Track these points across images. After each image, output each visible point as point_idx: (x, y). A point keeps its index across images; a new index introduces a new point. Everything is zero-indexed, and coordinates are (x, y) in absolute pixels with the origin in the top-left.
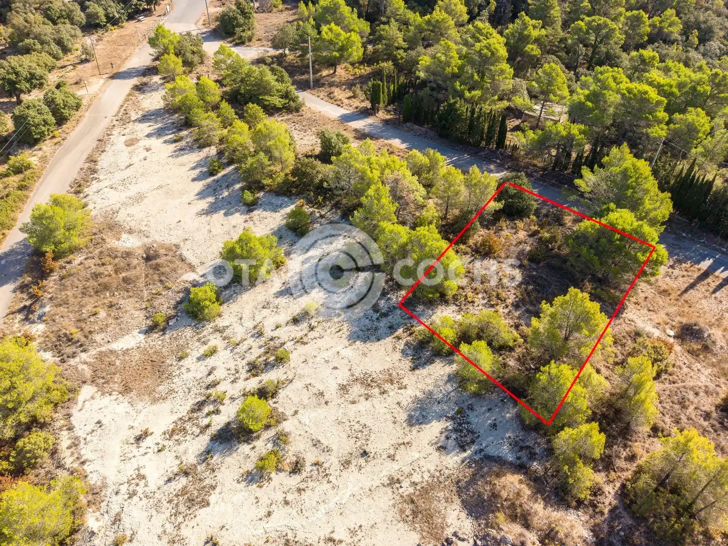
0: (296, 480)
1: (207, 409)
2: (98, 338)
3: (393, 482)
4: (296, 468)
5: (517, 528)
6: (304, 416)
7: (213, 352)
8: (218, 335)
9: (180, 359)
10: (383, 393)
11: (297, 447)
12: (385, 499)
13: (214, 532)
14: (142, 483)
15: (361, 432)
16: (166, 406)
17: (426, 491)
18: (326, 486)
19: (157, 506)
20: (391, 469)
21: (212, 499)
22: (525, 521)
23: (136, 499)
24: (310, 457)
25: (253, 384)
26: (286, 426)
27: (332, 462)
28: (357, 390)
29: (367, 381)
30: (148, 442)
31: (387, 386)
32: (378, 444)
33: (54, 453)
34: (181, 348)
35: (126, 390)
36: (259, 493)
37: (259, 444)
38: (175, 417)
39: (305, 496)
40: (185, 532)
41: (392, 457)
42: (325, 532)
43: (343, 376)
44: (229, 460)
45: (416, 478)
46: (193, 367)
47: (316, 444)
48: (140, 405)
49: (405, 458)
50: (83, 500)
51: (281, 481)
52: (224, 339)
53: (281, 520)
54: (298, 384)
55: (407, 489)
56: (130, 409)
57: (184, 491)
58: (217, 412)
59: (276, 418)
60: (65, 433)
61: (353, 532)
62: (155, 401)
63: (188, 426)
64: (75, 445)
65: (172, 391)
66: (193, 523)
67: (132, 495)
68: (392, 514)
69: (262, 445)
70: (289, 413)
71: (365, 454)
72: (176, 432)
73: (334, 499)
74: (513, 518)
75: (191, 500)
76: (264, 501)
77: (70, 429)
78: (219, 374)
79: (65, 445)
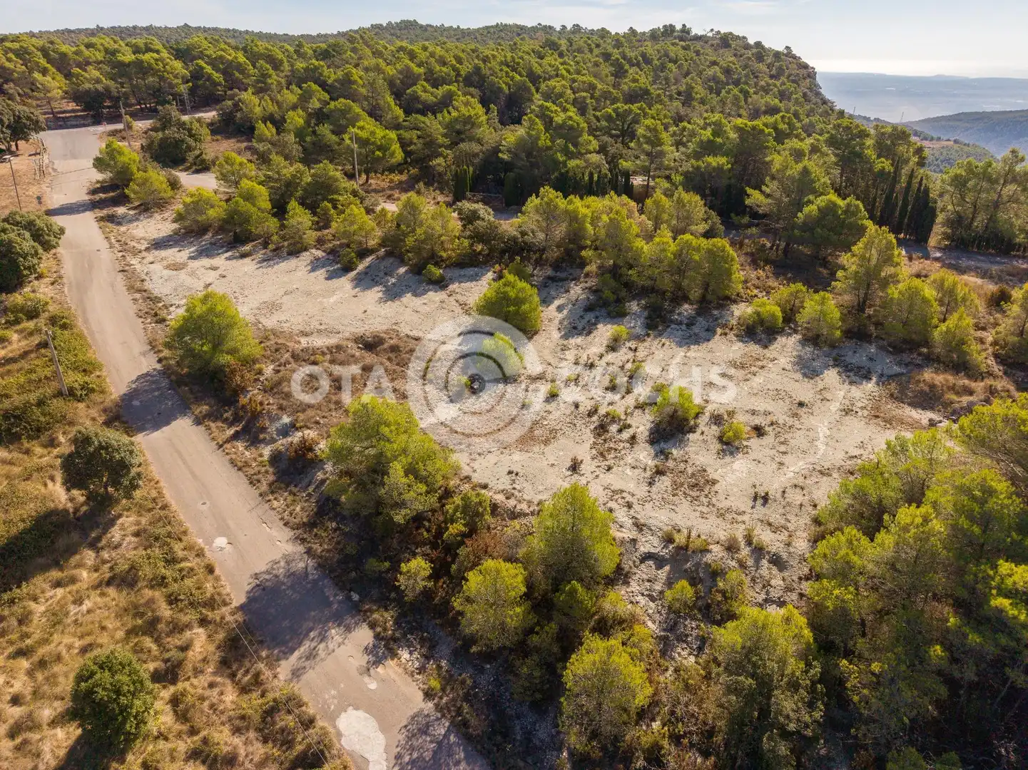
0: (769, 439)
1: (614, 428)
3: (847, 412)
4: (759, 431)
10: (762, 367)
12: (856, 422)
13: (752, 491)
14: (624, 495)
15: (779, 394)
16: (564, 441)
17: (877, 408)
18: (800, 432)
20: (835, 405)
21: (714, 476)
22: (968, 391)
23: (636, 507)
24: (761, 422)
25: (634, 399)
26: (711, 411)
27: (783, 418)
28: (738, 373)
29: (738, 365)
30: (584, 468)
31: (760, 363)
32: (804, 396)
36: (751, 456)
37: (703, 429)
38: (587, 445)
39: (792, 444)
40: (724, 504)
41: (825, 400)
42: (841, 455)
44: (691, 449)
45: (860, 404)
46: (550, 409)
47: (753, 412)
48: (535, 449)
49: (835, 396)
51: (758, 444)
53: (797, 463)
55: (862, 412)
56: (530, 454)
57: (676, 486)
58: (627, 426)
60: (484, 491)
62: (546, 442)
63: (611, 445)
64: (510, 496)
65: (554, 430)
66: (721, 496)
67: (629, 506)
68: (873, 428)
69: (707, 429)
71: (802, 405)
74: (960, 393)
75: (695, 486)
76: (764, 459)
77: (485, 487)
78: (588, 404)
79: (500, 498)
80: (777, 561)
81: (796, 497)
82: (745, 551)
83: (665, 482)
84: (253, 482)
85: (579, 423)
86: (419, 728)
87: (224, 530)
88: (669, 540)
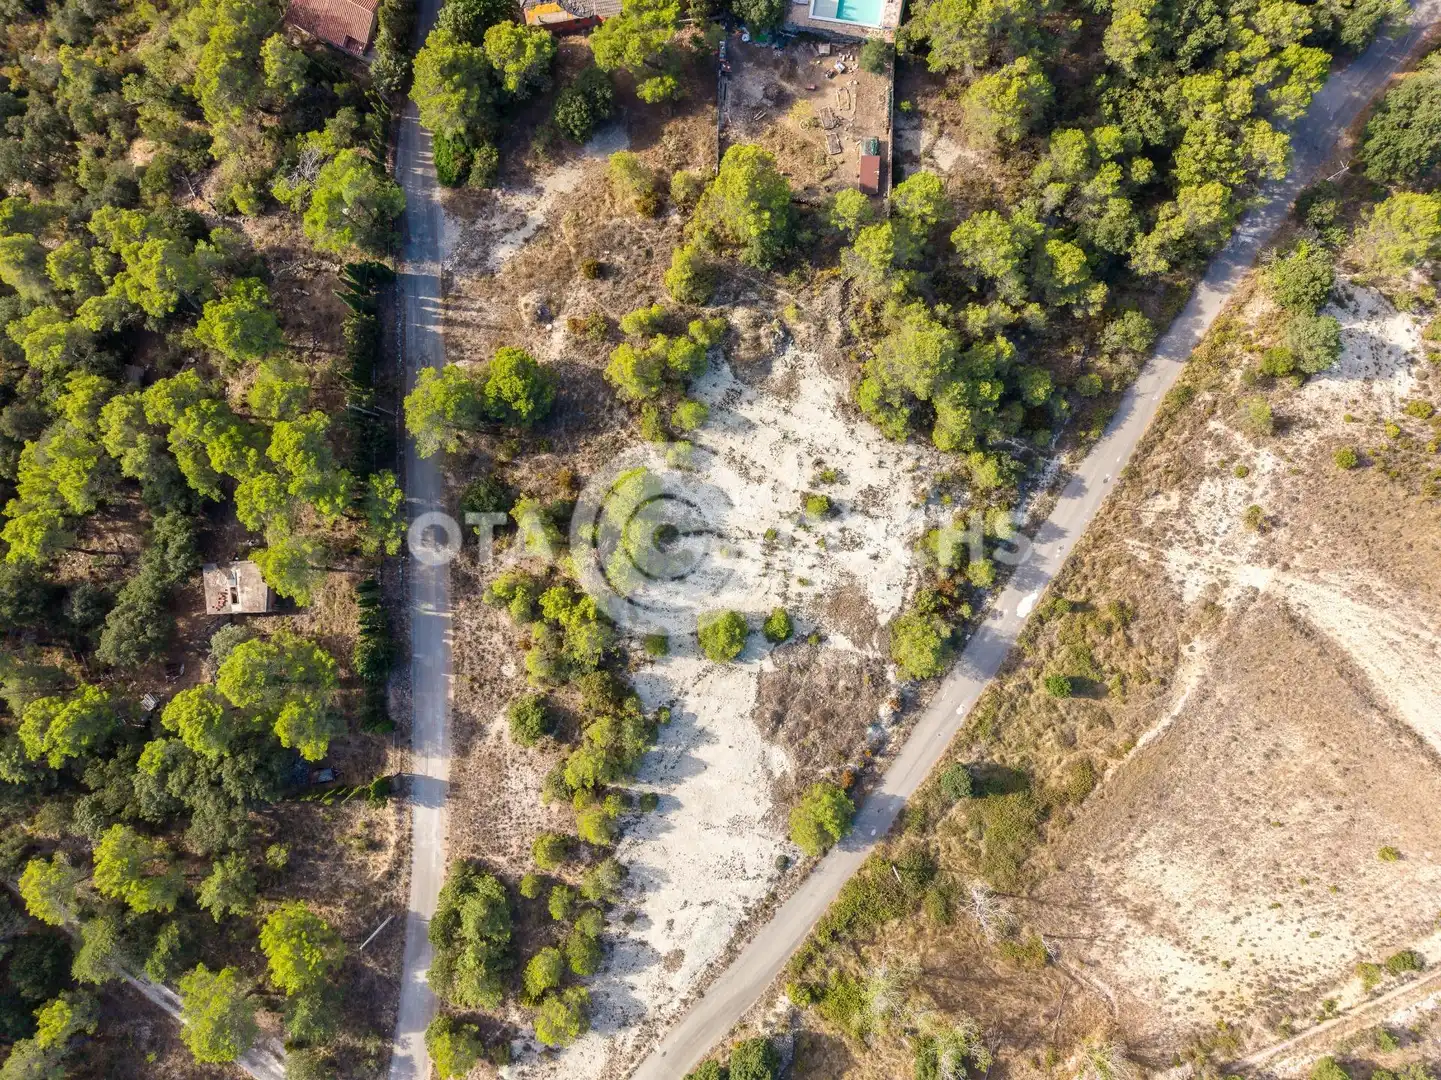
0: (825, 457)
2: (855, 662)
3: (786, 411)
4: (819, 463)
5: (764, 341)
6: (793, 485)
7: (802, 581)
8: (789, 594)
9: (821, 596)
10: (743, 457)
11: (810, 473)
12: (796, 408)
13: (876, 468)
14: (889, 528)
15: (775, 449)
16: (851, 568)
17: (778, 393)
18: (816, 440)
19: (889, 509)
20: (781, 417)
21: (865, 487)
22: (757, 338)
23: (896, 522)
24: (809, 461)
25: (800, 534)
26: (806, 488)
27: (802, 448)
28: (754, 473)
29: (745, 472)
30: (873, 551)
31: (738, 458)
32: (774, 434)
33: (918, 590)
34: (815, 605)
35: (863, 600)
36: (845, 468)
37: (825, 493)
38: (850, 554)
39: (827, 445)
40: (887, 483)
41: (775, 422)
42: (834, 421)
43: (753, 486)
44: (844, 499)
45: (775, 403)
46: (819, 582)
47: (800, 465)
48: (862, 581)
49: (770, 416)
50: (918, 544)
51: (833, 463)
52: (787, 586)
53: (847, 444)
54: (778, 507)
55: (785, 403)
56: (869, 583)
57: (875, 504)
58: (829, 535)
59: (806, 498)
60: (909, 597)
61: (824, 409)
62: (853, 577)
63: (848, 541)
64: (908, 585)
65: (841, 575)
67: (896, 526)
68: (801, 399)
69: (825, 490)
70: (798, 495)
71: (785, 437)
72: (854, 544)
73: (818, 432)
74: (759, 345)
75: (875, 496)
76: (847, 461)
77: (904, 599)
78: (811, 560)
79: (912, 589)
80: (918, 460)
81: (876, 447)
82: (919, 473)
83: (873, 510)
84: (917, 721)
85: (830, 562)
86: (1020, 586)
87: (954, 711)
88: (916, 507)
